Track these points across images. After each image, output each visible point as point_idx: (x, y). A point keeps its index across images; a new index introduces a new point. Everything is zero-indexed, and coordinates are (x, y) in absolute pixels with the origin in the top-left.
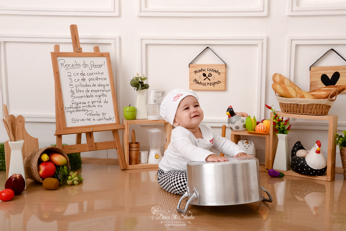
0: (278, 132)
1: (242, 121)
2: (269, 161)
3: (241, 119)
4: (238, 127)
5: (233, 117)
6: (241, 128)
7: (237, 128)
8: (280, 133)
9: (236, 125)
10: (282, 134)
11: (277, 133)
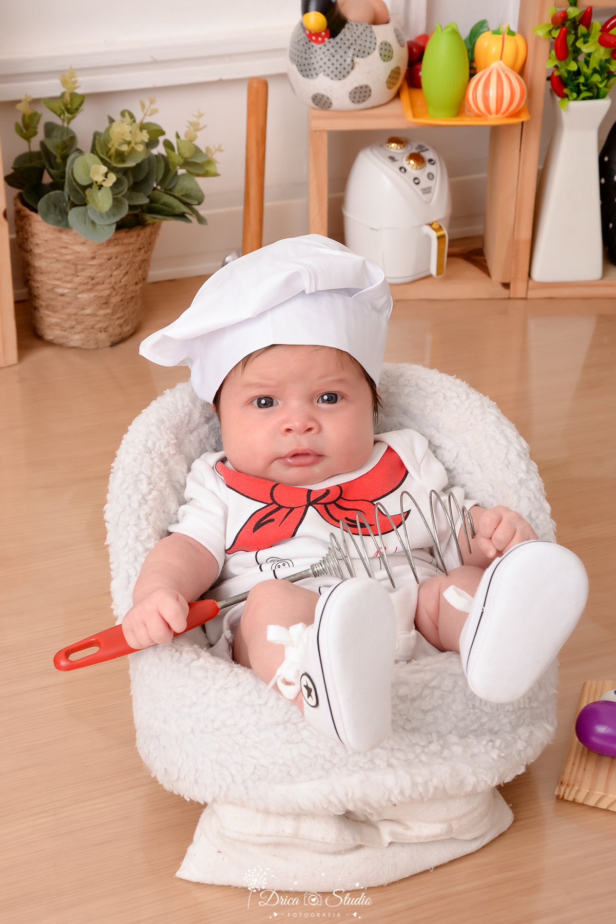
0: (566, 91)
1: (384, 52)
2: (514, 243)
3: (378, 43)
4: (363, 90)
5: (338, 38)
6: (380, 91)
7: (361, 94)
8: (575, 100)
9: (356, 79)
10: (584, 99)
11: (565, 96)
